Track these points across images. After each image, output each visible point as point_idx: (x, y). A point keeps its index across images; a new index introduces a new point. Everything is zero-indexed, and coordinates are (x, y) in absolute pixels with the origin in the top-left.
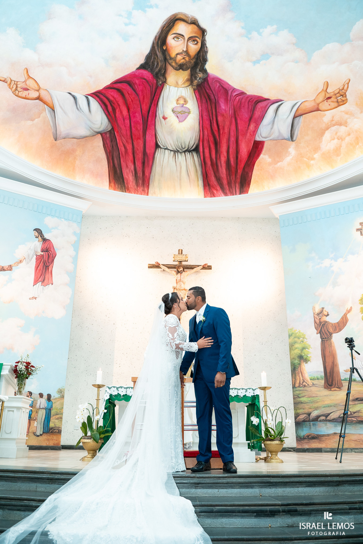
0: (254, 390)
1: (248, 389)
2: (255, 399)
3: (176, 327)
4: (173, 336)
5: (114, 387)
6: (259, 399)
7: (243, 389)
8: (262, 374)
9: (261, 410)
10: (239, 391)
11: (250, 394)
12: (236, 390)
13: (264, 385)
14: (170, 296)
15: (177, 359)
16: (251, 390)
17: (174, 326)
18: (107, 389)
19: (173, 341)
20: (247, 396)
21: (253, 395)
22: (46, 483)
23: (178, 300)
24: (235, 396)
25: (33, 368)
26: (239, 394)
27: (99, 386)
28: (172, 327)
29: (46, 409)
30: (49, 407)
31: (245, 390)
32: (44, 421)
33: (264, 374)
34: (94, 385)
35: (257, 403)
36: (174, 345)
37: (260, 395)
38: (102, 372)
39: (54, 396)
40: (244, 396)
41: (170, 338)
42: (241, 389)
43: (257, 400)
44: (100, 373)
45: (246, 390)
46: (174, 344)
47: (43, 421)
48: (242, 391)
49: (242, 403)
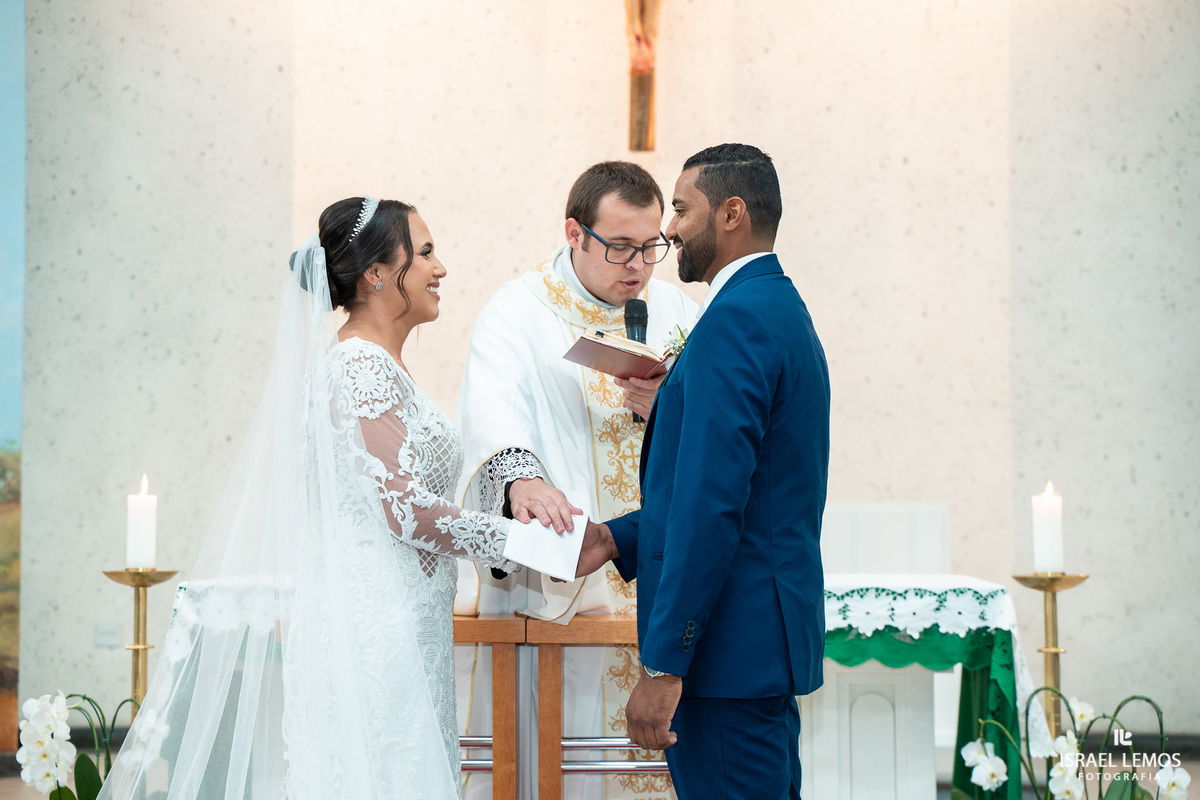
0: (982, 599)
1: (951, 597)
2: (991, 647)
3: (399, 413)
4: (392, 464)
6: (1008, 652)
7: (920, 593)
8: (1037, 501)
9: (1021, 709)
10: (900, 603)
11: (959, 621)
12: (886, 600)
13: (1046, 563)
14: (367, 216)
15: (430, 575)
16: (967, 603)
17: (381, 408)
19: (395, 494)
20: (942, 630)
21: (975, 625)
23: (401, 251)
24: (876, 632)
26: (899, 624)
27: (142, 581)
28: (372, 416)
31: (932, 601)
33: (1047, 503)
34: (115, 576)
35: (997, 673)
36: (410, 516)
37: (1015, 633)
38: (153, 499)
40: (926, 632)
41: (378, 479)
42: (911, 595)
43: (997, 657)
44: (142, 505)
45: (942, 599)
46: (407, 508)
48: (913, 601)
49: (915, 669)
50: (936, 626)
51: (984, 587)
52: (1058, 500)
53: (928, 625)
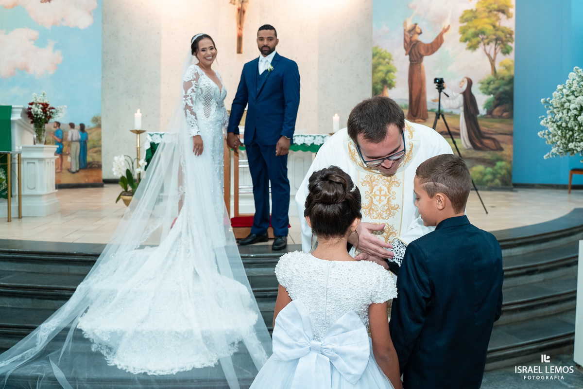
0: (323, 137)
5: (157, 134)
7: (310, 136)
8: (334, 117)
10: (306, 138)
11: (318, 142)
12: (303, 137)
16: (320, 137)
18: (149, 137)
20: (315, 144)
22: (79, 265)
24: (301, 144)
25: (53, 110)
26: (306, 142)
27: (138, 132)
29: (80, 141)
30: (84, 139)
31: (312, 138)
32: (80, 155)
34: (132, 131)
38: (140, 114)
39: (89, 126)
42: (308, 136)
44: (138, 114)
45: (315, 137)
47: (78, 155)
48: (309, 138)
49: (309, 152)
50: (313, 143)
51: (324, 135)
52: (338, 117)
53: (312, 143)
